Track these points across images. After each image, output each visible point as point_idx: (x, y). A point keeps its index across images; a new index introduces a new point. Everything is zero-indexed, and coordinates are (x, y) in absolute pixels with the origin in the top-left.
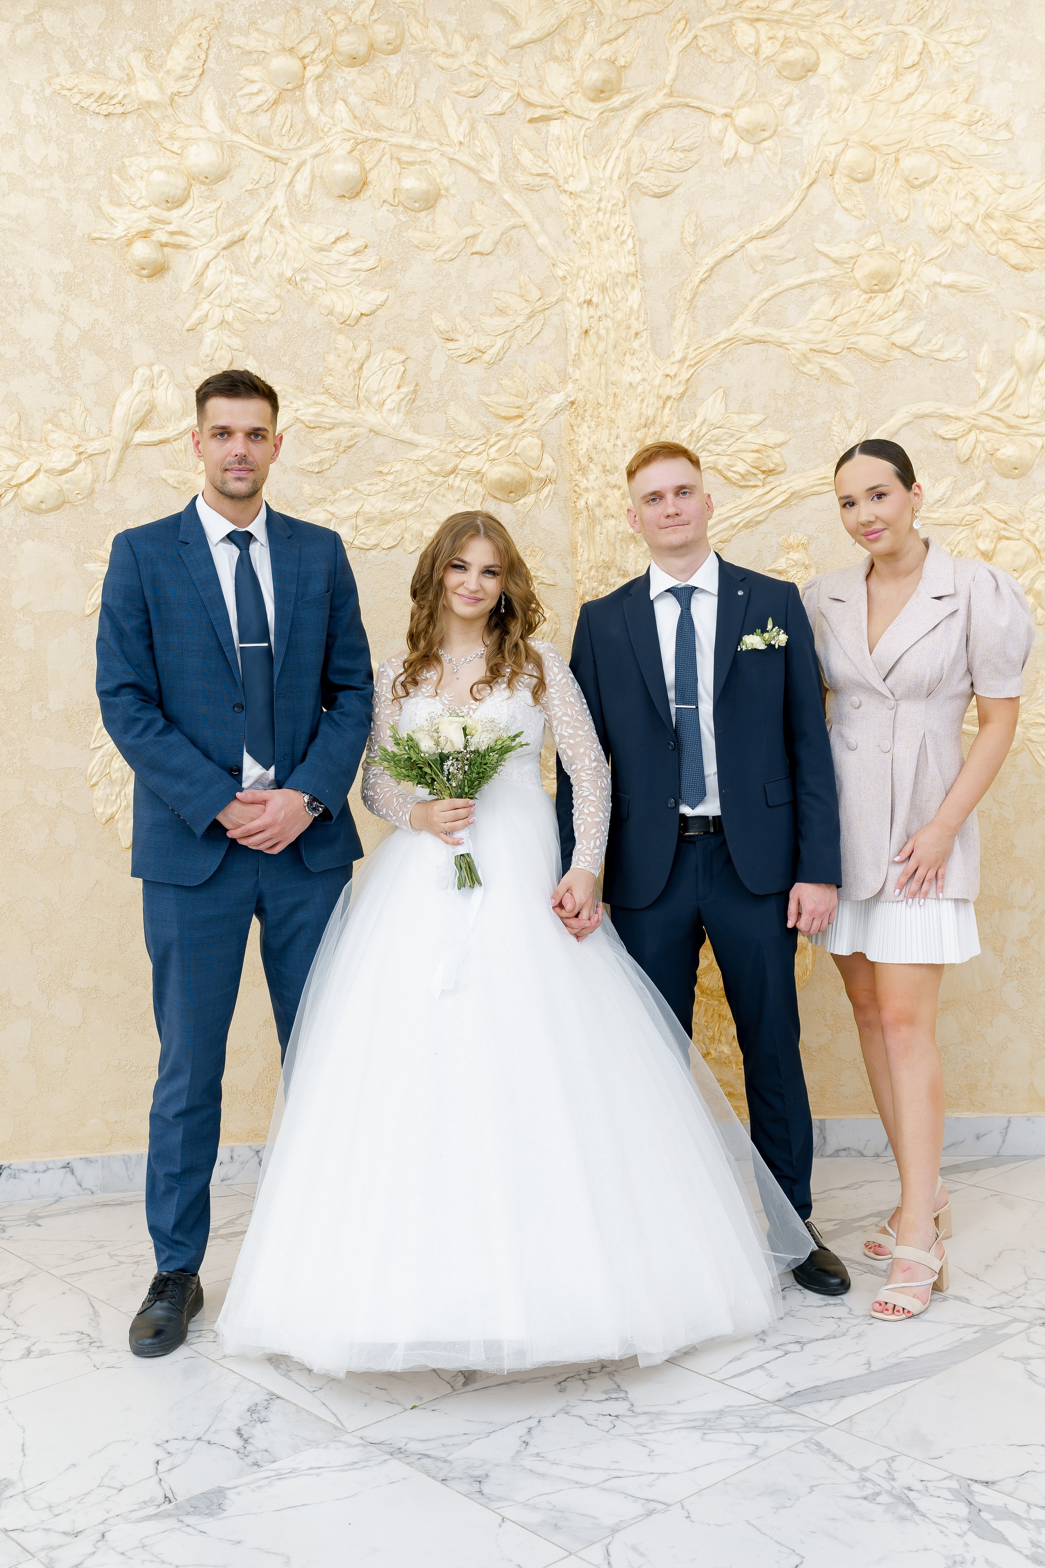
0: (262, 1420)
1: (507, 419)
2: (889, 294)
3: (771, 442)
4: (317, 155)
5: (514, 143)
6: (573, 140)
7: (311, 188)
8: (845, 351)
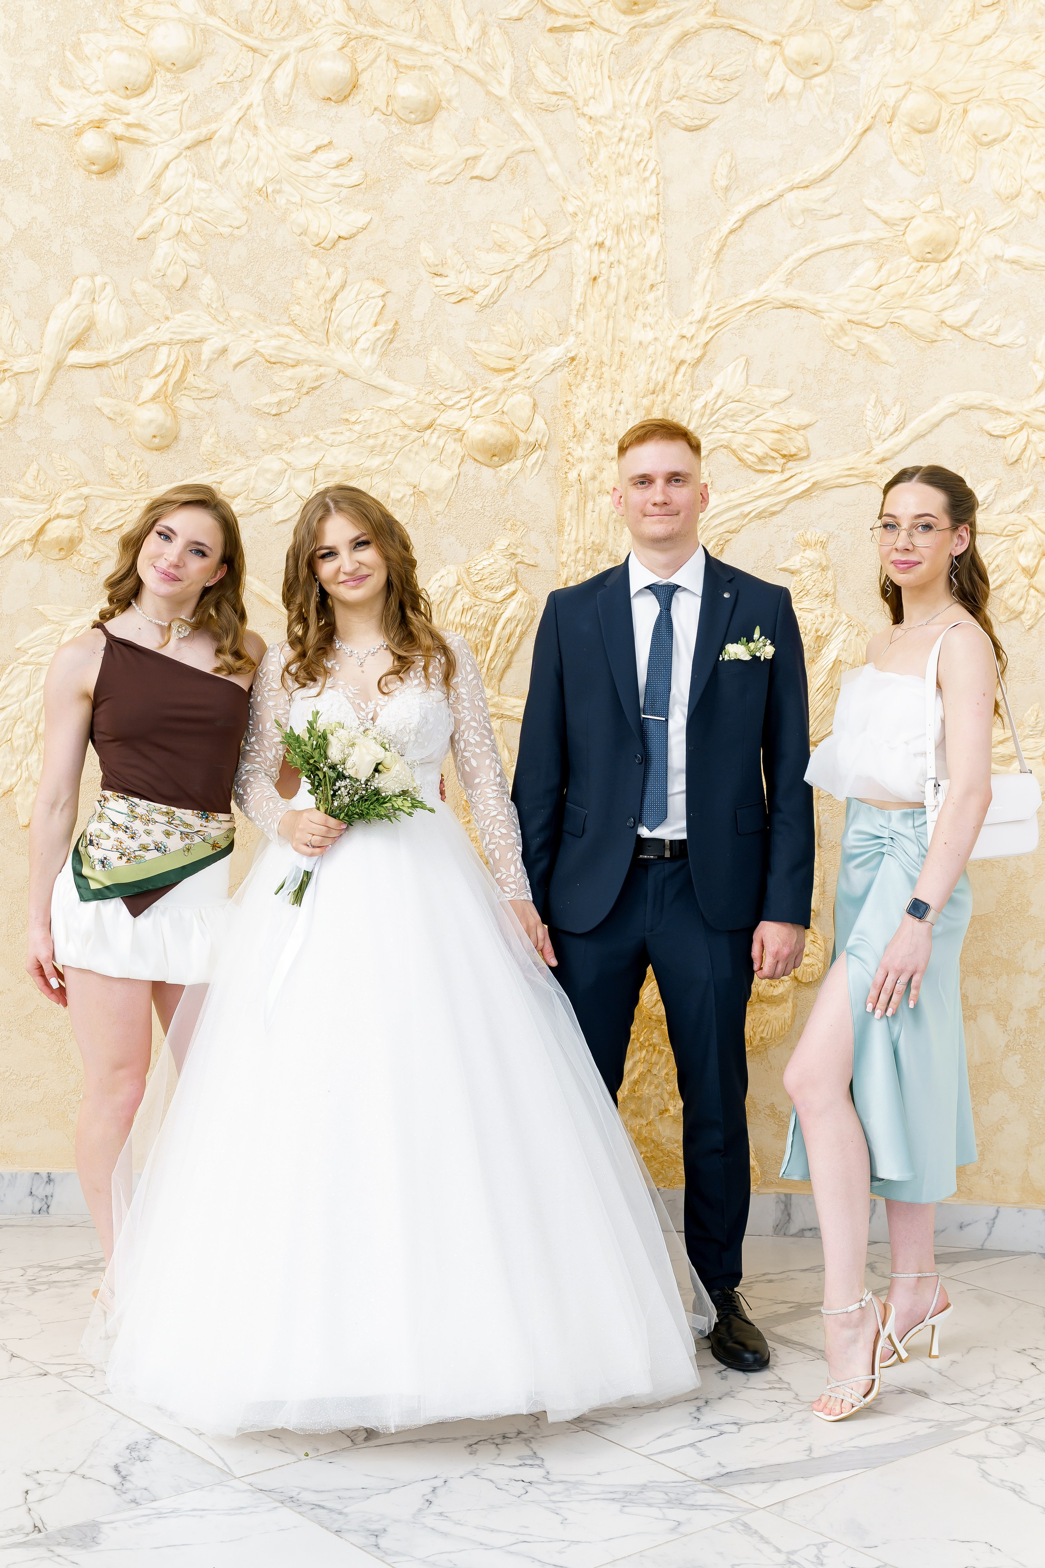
0: (142, 1458)
1: (498, 371)
2: (943, 264)
3: (795, 423)
4: (302, 49)
5: (529, 54)
6: (598, 56)
7: (293, 86)
8: (888, 325)
